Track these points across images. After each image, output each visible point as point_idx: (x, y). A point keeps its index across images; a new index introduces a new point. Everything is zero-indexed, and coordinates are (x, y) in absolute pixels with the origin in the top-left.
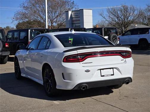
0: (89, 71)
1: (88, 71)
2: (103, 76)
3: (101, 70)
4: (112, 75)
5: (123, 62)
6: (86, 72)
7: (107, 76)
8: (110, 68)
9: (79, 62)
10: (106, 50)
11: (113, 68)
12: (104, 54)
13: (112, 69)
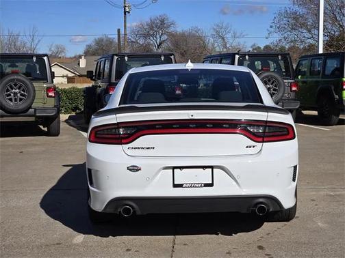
0: (137, 170)
1: (134, 169)
2: (181, 186)
3: (175, 170)
4: (206, 185)
5: (251, 151)
6: (131, 170)
7: (192, 186)
8: (204, 167)
9: (121, 144)
10: (195, 117)
11: (212, 167)
12: (191, 128)
13: (210, 170)
